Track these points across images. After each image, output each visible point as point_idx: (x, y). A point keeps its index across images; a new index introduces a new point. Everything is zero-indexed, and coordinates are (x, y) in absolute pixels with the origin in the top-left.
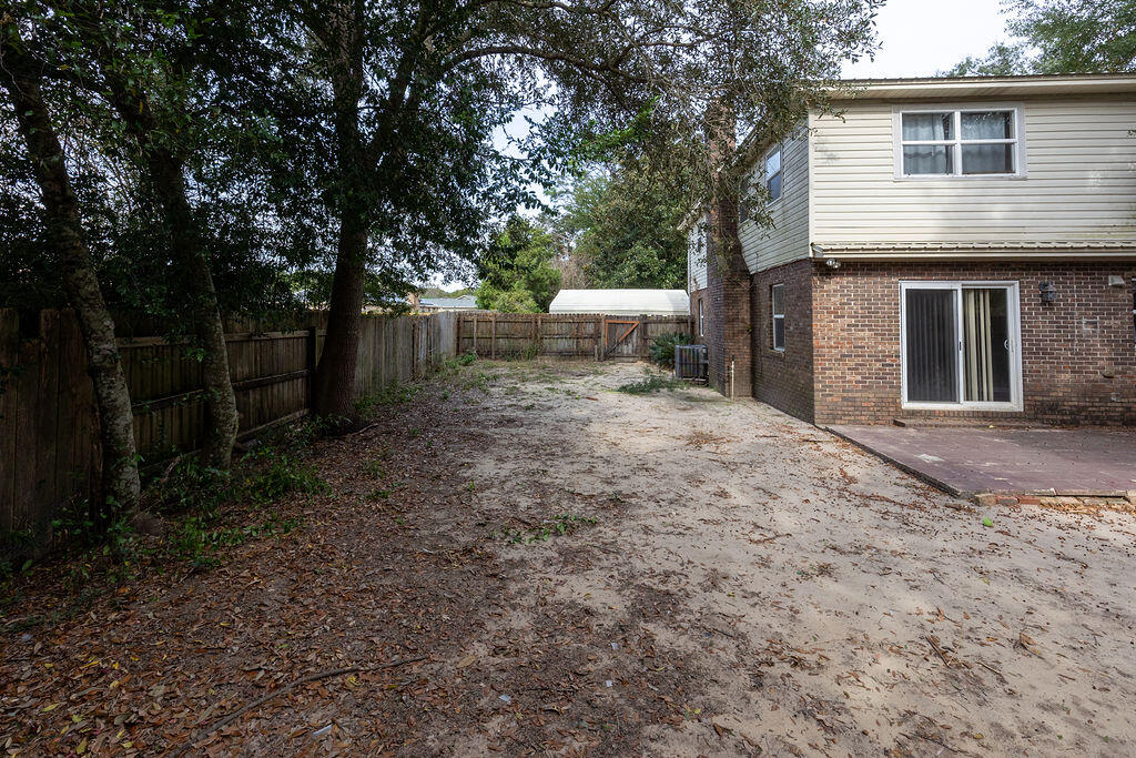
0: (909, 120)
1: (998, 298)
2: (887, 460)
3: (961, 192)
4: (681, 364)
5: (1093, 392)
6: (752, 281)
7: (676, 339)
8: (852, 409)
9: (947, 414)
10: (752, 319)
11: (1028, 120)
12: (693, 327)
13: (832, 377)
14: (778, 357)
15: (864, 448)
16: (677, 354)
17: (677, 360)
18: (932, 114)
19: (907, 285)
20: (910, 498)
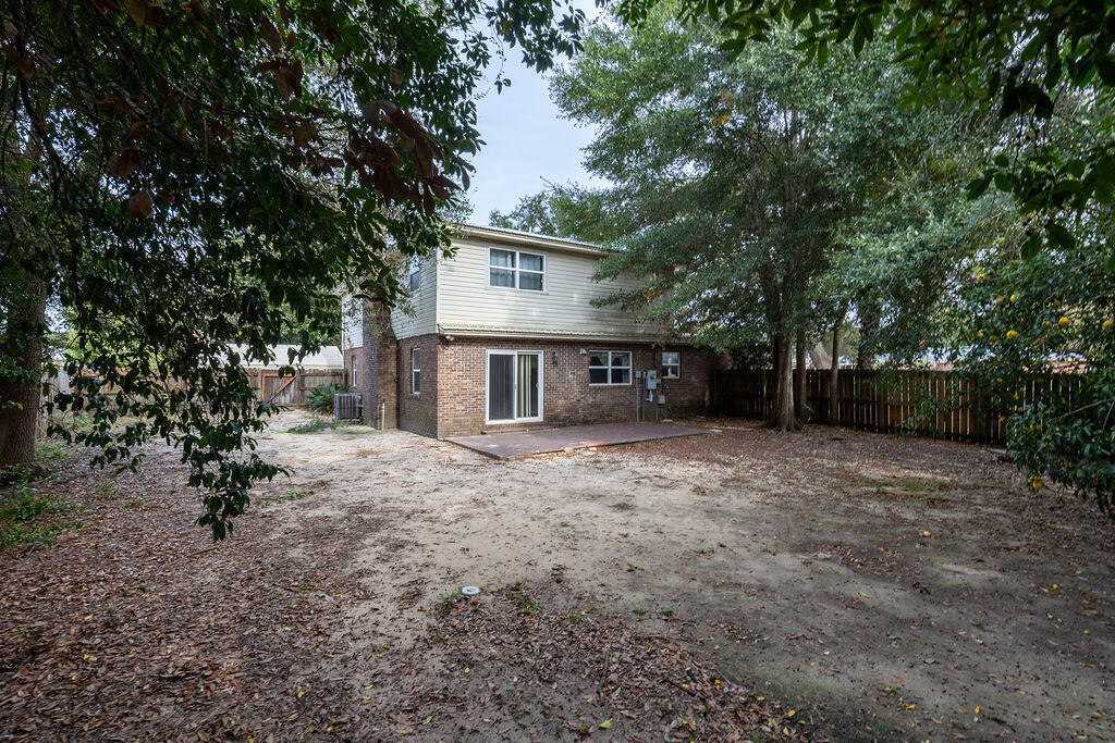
0: (493, 252)
1: (534, 359)
2: (473, 450)
3: (519, 299)
4: (340, 408)
5: (572, 409)
6: (398, 344)
7: (333, 389)
8: (459, 427)
9: (508, 426)
10: (397, 372)
11: (550, 262)
12: (346, 379)
13: (449, 408)
14: (416, 398)
15: (462, 446)
16: (336, 400)
17: (337, 405)
18: (506, 252)
19: (491, 351)
20: (478, 463)
